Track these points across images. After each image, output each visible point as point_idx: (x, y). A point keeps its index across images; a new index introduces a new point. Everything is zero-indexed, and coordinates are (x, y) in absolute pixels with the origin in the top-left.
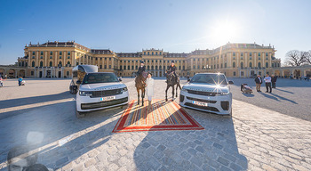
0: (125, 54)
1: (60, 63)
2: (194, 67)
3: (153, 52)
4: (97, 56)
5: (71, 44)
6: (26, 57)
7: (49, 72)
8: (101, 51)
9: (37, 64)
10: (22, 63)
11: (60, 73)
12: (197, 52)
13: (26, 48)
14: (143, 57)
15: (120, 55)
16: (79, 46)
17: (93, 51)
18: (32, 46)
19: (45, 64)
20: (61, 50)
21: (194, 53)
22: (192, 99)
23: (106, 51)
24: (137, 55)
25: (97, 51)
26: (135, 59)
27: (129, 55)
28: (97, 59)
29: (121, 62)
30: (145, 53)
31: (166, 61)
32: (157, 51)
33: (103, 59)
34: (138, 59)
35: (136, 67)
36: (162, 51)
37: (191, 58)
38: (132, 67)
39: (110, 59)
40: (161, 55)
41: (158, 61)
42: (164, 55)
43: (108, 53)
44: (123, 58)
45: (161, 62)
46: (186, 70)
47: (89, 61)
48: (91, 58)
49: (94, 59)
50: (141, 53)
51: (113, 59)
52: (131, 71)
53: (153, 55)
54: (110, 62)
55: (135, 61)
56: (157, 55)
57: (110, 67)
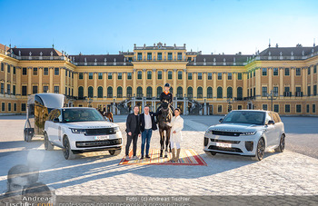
0: (91, 60)
2: (264, 91)
3: (160, 52)
4: (25, 64)
8: (37, 53)
15: (79, 60)
17: (15, 51)
22: (217, 141)
23: (48, 53)
24: (121, 59)
25: (25, 52)
26: (115, 69)
27: (100, 60)
28: (25, 71)
29: (81, 76)
30: (140, 54)
31: (195, 77)
32: (172, 48)
33: (41, 72)
34: (124, 70)
35: (120, 90)
36: (184, 48)
37: (257, 68)
38: (110, 90)
39: (57, 70)
40: (180, 60)
41: (175, 75)
42: (190, 59)
43: (51, 58)
44: (86, 69)
45: (180, 77)
46: (245, 99)
47: (9, 76)
48: (12, 69)
49: (19, 72)
50: (129, 54)
51: (62, 72)
52: (105, 101)
53: (160, 60)
54: (57, 80)
55: (115, 76)
56: (170, 60)
57: (57, 90)
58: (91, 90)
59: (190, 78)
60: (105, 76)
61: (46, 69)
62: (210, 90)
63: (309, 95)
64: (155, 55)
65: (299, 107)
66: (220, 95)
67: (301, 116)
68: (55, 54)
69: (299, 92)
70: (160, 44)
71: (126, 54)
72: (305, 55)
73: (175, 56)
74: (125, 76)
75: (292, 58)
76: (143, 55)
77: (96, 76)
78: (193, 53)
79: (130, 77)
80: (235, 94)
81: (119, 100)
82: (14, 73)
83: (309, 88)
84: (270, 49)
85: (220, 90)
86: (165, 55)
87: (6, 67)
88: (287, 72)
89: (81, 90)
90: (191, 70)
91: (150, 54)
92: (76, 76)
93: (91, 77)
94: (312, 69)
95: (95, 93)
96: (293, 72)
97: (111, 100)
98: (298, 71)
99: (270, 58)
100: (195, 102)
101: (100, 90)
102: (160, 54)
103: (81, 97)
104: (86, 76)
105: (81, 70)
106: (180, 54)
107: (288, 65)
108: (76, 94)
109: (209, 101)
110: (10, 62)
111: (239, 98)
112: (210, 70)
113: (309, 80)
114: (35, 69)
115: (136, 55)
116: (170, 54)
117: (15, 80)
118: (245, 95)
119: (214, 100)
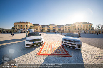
0: (44, 26)
1: (24, 28)
3: (52, 25)
4: (35, 26)
5: (27, 22)
6: (14, 27)
7: (21, 31)
8: (36, 25)
9: (18, 29)
10: (13, 28)
11: (24, 31)
12: (66, 25)
13: (14, 24)
14: (49, 27)
15: (42, 26)
16: (29, 23)
17: (34, 24)
18: (15, 23)
19: (20, 28)
20: (24, 24)
21: (65, 25)
23: (38, 25)
24: (47, 26)
25: (35, 25)
27: (45, 26)
33: (37, 27)
34: (48, 27)
38: (46, 29)
41: (55, 28)
44: (43, 27)
48: (33, 27)
52: (46, 31)
54: (39, 28)
57: (39, 30)
58: (44, 29)
59: (57, 28)
108: (42, 30)
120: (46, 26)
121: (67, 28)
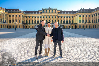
0: (30, 13)
2: (80, 21)
4: (10, 14)
14: (43, 14)
15: (26, 13)
17: (7, 10)
24: (38, 12)
26: (37, 15)
27: (32, 13)
28: (10, 16)
29: (27, 17)
30: (44, 11)
31: (60, 17)
32: (53, 9)
33: (15, 16)
34: (39, 15)
35: (38, 21)
36: (57, 9)
37: (78, 15)
38: (35, 21)
39: (19, 16)
40: (56, 12)
41: (54, 17)
42: (58, 12)
43: (18, 12)
44: (28, 15)
45: (56, 17)
46: (74, 24)
47: (5, 17)
48: (6, 15)
49: (8, 16)
50: (41, 11)
51: (21, 16)
53: (50, 12)
54: (20, 19)
55: (37, 17)
56: (53, 12)
57: (20, 22)
58: (30, 21)
59: (58, 18)
60: (34, 17)
61: (16, 15)
62: (64, 21)
63: (92, 23)
64: (48, 11)
65: (89, 26)
66: (67, 23)
67: (90, 29)
68: (19, 11)
69: (89, 22)
70: (50, 8)
71: (40, 11)
72: (92, 11)
73: (54, 11)
74: (39, 17)
75: (88, 12)
76: (45, 11)
77: (31, 17)
78: (59, 11)
79: (41, 18)
80: (71, 23)
81: (38, 24)
82: (7, 16)
83: (92, 21)
84: (81, 9)
85: (67, 21)
86: (51, 11)
87: (4, 15)
88: (86, 16)
89: (27, 21)
90: (59, 15)
91: (47, 11)
92: (25, 17)
93: (30, 18)
94: (93, 15)
95: (31, 22)
96: (88, 16)
97: (35, 24)
98: (89, 16)
99: (82, 12)
100: (60, 25)
101: (32, 21)
102: (50, 11)
103: (27, 24)
104: (28, 17)
105: (27, 15)
106: (56, 11)
107: (87, 14)
108: (25, 23)
109: (64, 24)
110: (5, 13)
111: (73, 24)
112: (64, 15)
113: (92, 18)
114: (13, 15)
115: (43, 11)
116: (53, 11)
117: (7, 18)
118: (74, 23)
119: (65, 24)
120: (35, 12)
121: (86, 19)
